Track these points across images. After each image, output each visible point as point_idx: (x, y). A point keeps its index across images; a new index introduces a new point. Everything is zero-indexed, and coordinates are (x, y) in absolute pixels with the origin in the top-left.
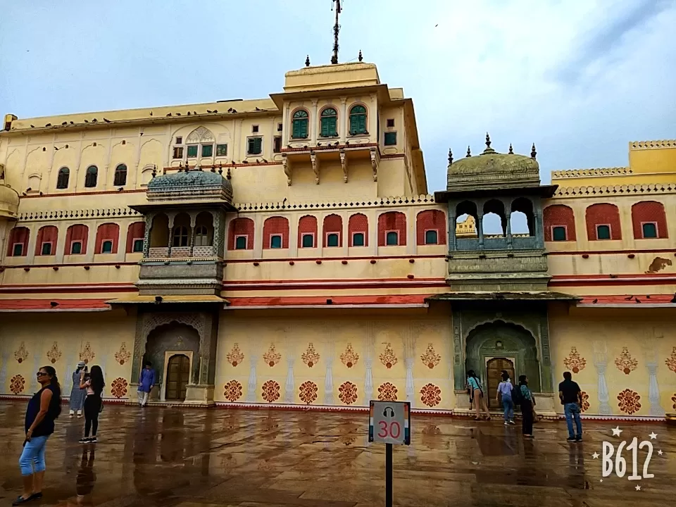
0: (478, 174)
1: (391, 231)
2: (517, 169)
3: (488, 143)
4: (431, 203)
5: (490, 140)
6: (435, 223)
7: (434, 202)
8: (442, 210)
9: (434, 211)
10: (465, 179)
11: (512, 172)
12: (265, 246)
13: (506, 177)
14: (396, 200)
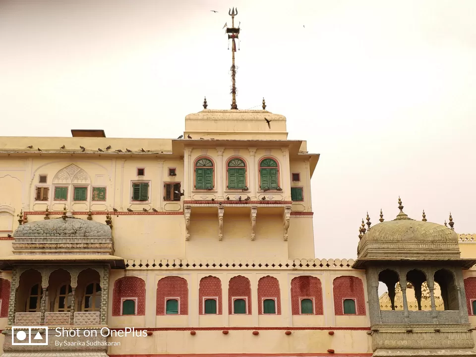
0: (398, 241)
1: (305, 297)
2: (437, 239)
3: (401, 208)
4: (347, 268)
5: (402, 205)
6: (352, 290)
7: (350, 268)
8: (360, 277)
9: (351, 278)
10: (385, 246)
11: (433, 242)
12: (159, 311)
13: (427, 247)
14: (309, 263)
